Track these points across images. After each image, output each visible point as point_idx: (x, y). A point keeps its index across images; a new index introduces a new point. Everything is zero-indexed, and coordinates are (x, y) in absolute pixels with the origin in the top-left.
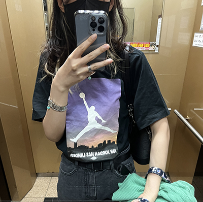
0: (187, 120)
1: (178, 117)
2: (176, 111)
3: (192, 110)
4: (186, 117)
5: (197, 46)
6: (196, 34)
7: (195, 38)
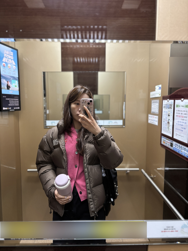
0: (152, 178)
1: (145, 175)
2: (143, 170)
3: (155, 170)
4: (151, 176)
5: (151, 123)
6: (149, 115)
7: (149, 118)
